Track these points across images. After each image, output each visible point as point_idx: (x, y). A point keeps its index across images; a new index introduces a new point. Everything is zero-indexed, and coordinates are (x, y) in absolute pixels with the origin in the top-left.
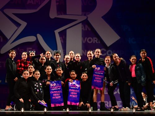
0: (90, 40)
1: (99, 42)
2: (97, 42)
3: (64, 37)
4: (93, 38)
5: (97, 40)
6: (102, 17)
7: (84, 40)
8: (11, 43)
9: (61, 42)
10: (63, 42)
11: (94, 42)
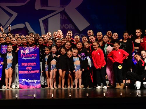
0: (67, 26)
1: (74, 28)
2: (72, 28)
3: (46, 24)
4: (69, 25)
5: (72, 26)
6: (76, 9)
7: (62, 26)
8: (6, 29)
9: (44, 28)
10: (45, 28)
11: (70, 28)
